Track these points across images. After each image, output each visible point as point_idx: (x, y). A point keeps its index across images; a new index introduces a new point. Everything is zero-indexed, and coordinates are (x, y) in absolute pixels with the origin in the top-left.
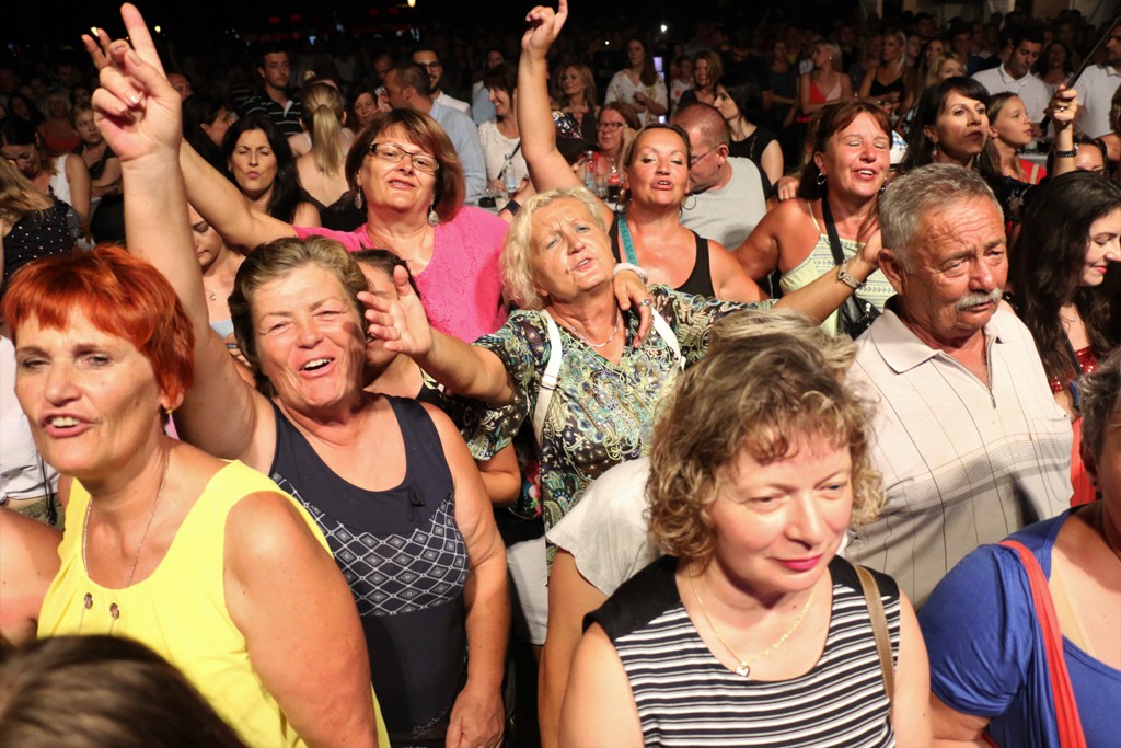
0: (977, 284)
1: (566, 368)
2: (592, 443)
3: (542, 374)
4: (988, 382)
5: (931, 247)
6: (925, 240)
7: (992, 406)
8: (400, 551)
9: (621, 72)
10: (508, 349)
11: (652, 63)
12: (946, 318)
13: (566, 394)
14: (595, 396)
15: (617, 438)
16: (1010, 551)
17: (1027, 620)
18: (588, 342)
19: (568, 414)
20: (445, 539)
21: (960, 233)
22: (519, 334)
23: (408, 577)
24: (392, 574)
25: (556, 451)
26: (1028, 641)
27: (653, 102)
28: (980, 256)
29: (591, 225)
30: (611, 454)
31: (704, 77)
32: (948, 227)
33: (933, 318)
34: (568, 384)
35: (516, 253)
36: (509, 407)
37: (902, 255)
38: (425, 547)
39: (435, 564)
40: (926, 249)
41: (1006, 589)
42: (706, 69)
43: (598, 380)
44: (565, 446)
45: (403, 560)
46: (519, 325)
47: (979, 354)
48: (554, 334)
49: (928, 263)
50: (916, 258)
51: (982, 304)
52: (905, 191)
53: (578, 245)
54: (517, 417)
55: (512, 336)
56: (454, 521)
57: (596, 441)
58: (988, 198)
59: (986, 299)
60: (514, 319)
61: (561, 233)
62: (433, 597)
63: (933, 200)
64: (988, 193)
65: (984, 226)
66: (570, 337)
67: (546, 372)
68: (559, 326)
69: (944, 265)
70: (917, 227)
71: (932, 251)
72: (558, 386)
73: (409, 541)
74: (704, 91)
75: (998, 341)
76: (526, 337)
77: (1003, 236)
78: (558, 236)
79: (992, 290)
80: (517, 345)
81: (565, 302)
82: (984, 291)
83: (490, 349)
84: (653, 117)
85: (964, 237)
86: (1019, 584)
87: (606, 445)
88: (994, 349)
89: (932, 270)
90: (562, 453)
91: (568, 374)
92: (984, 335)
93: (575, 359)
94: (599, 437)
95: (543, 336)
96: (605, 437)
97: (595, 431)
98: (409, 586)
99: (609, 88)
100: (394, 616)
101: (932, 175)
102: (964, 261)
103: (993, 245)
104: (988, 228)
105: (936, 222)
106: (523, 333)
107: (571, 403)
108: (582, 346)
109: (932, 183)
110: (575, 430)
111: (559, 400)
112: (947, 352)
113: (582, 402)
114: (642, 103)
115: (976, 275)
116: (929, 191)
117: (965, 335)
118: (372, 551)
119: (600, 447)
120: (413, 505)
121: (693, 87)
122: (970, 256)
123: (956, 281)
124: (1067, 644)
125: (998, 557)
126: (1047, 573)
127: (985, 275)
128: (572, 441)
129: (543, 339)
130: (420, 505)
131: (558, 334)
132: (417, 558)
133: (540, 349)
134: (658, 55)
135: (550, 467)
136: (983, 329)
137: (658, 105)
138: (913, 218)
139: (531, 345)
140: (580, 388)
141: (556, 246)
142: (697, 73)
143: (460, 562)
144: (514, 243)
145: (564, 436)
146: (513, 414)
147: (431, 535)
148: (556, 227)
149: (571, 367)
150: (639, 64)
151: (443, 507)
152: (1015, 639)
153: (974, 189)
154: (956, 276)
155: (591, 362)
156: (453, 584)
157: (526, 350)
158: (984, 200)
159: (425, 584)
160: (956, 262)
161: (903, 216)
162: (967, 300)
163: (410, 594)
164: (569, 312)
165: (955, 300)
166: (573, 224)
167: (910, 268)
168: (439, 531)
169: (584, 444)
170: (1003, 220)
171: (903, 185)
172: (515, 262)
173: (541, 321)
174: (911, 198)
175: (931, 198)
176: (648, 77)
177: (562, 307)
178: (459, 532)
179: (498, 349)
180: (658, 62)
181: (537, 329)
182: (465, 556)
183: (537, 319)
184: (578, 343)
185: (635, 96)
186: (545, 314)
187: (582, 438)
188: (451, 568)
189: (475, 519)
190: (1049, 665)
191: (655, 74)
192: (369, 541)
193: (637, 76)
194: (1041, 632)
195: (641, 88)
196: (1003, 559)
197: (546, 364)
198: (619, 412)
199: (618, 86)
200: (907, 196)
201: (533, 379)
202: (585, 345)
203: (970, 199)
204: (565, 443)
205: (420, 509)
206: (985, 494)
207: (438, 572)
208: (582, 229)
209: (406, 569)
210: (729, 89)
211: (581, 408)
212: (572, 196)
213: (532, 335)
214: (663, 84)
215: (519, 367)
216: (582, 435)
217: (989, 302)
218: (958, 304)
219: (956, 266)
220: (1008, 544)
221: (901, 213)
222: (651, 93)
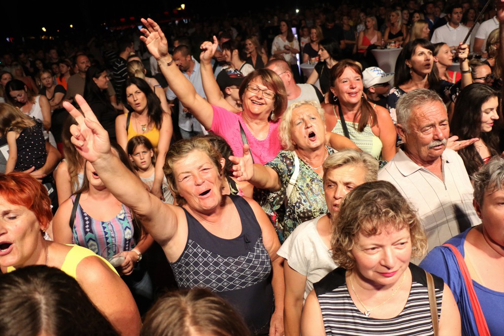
0: (436, 137)
1: (300, 177)
2: (307, 209)
3: (290, 178)
4: (443, 180)
5: (417, 122)
6: (414, 120)
7: (445, 189)
8: (244, 262)
9: (277, 37)
10: (279, 168)
11: (291, 31)
12: (424, 151)
13: (299, 187)
14: (311, 189)
15: (318, 208)
16: (448, 248)
17: (458, 275)
18: (310, 166)
19: (298, 196)
20: (261, 254)
21: (429, 116)
22: (283, 161)
23: (248, 273)
24: (242, 272)
25: (292, 211)
26: (459, 283)
27: (293, 49)
28: (437, 126)
29: (317, 117)
30: (315, 215)
31: (315, 37)
32: (423, 114)
33: (419, 151)
34: (300, 184)
35: (284, 126)
36: (279, 192)
37: (405, 126)
38: (254, 259)
39: (258, 266)
40: (415, 123)
41: (448, 264)
42: (316, 33)
43: (313, 182)
44: (296, 209)
45: (245, 266)
46: (283, 157)
47: (439, 168)
48: (297, 162)
49: (416, 129)
50: (411, 127)
51: (439, 146)
52: (405, 100)
53: (309, 125)
54: (282, 196)
55: (280, 162)
56: (263, 245)
57: (309, 209)
58: (439, 102)
59: (441, 143)
60: (281, 154)
61: (303, 119)
62: (259, 279)
63: (417, 103)
64: (440, 100)
65: (438, 113)
66: (303, 164)
67: (292, 178)
68: (299, 158)
69: (423, 130)
70: (411, 114)
71: (417, 124)
72: (296, 184)
73: (247, 258)
74: (315, 43)
75: (447, 162)
76: (286, 162)
77: (447, 118)
78: (302, 121)
79: (443, 139)
80: (282, 166)
81: (302, 149)
82: (439, 140)
83: (272, 168)
84: (294, 55)
85: (430, 118)
86: (453, 260)
87: (313, 211)
88: (445, 166)
89: (417, 132)
90: (294, 212)
91: (300, 179)
92: (441, 160)
93: (304, 173)
94: (310, 207)
95: (292, 163)
96: (313, 207)
97: (309, 204)
98: (249, 276)
99: (273, 43)
100: (244, 288)
101: (416, 93)
102: (431, 128)
103: (443, 121)
104: (440, 114)
105: (418, 112)
106: (285, 161)
107: (300, 191)
108: (308, 168)
109: (416, 96)
110: (300, 203)
111: (296, 190)
112: (425, 167)
113: (305, 191)
114: (288, 50)
115: (436, 133)
116: (415, 99)
117: (433, 159)
118: (232, 264)
119: (310, 211)
120: (246, 243)
121: (310, 41)
122: (433, 125)
123: (427, 136)
124: (474, 282)
125: (443, 251)
126: (463, 255)
127: (439, 133)
128: (299, 207)
129: (292, 164)
130: (249, 242)
131: (299, 162)
132: (251, 264)
133: (291, 168)
134: (293, 27)
135: (289, 217)
136: (441, 156)
137: (295, 50)
138: (409, 111)
139: (287, 166)
140: (305, 185)
141: (300, 124)
142: (312, 35)
143: (268, 263)
144: (284, 121)
145: (296, 205)
146: (281, 195)
147: (255, 254)
148: (302, 117)
149: (302, 176)
150: (285, 32)
151: (258, 241)
152: (454, 283)
153: (434, 98)
154: (427, 134)
155: (311, 175)
156: (266, 273)
157: (285, 168)
158: (438, 103)
159: (255, 274)
160: (427, 128)
161: (405, 110)
162: (433, 144)
163: (250, 279)
164: (304, 154)
165: (427, 144)
166: (309, 116)
167: (409, 131)
168: (258, 251)
169: (304, 209)
170: (446, 111)
171: (405, 98)
172: (283, 129)
173: (292, 156)
174: (408, 103)
175: (416, 102)
176: (290, 38)
177: (302, 151)
178: (266, 250)
179: (276, 168)
180: (294, 30)
181: (290, 160)
182: (269, 260)
183: (291, 155)
184: (306, 166)
185: (285, 47)
186: (294, 153)
187: (303, 207)
188: (265, 266)
189: (271, 243)
190: (468, 292)
191: (293, 36)
192: (231, 260)
193: (285, 38)
194: (464, 279)
195: (287, 43)
196: (445, 251)
197: (292, 174)
198: (320, 197)
199: (277, 43)
200: (406, 102)
201: (287, 181)
202: (309, 167)
203: (432, 102)
204: (296, 208)
205: (249, 243)
206: (443, 226)
207: (260, 269)
208: (313, 118)
209: (247, 269)
210: (325, 46)
211: (304, 194)
212: (311, 104)
213: (288, 162)
214: (297, 40)
215: (284, 176)
216: (303, 205)
217: (441, 145)
218: (429, 146)
219: (427, 130)
220: (446, 245)
221: (404, 109)
222: (292, 45)
